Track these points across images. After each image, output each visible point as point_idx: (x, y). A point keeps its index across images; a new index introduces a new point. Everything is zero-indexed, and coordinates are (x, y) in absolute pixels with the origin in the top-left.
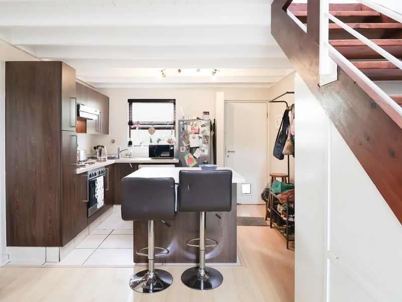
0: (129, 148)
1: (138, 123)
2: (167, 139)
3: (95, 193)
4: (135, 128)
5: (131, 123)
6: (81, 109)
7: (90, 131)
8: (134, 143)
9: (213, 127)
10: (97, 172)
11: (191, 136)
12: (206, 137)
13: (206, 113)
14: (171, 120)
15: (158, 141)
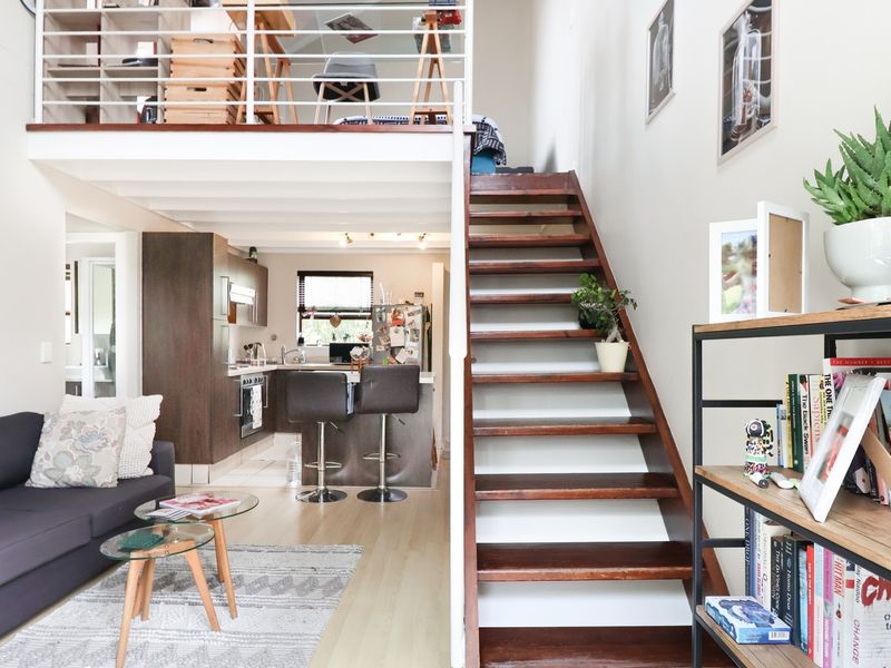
0: (299, 348)
1: (313, 309)
2: (360, 335)
3: (249, 408)
4: (308, 317)
5: (302, 309)
6: (232, 290)
7: (241, 320)
8: (306, 342)
9: (427, 317)
10: (253, 378)
11: (392, 329)
12: (415, 331)
13: (420, 295)
14: (366, 304)
15: (345, 338)
